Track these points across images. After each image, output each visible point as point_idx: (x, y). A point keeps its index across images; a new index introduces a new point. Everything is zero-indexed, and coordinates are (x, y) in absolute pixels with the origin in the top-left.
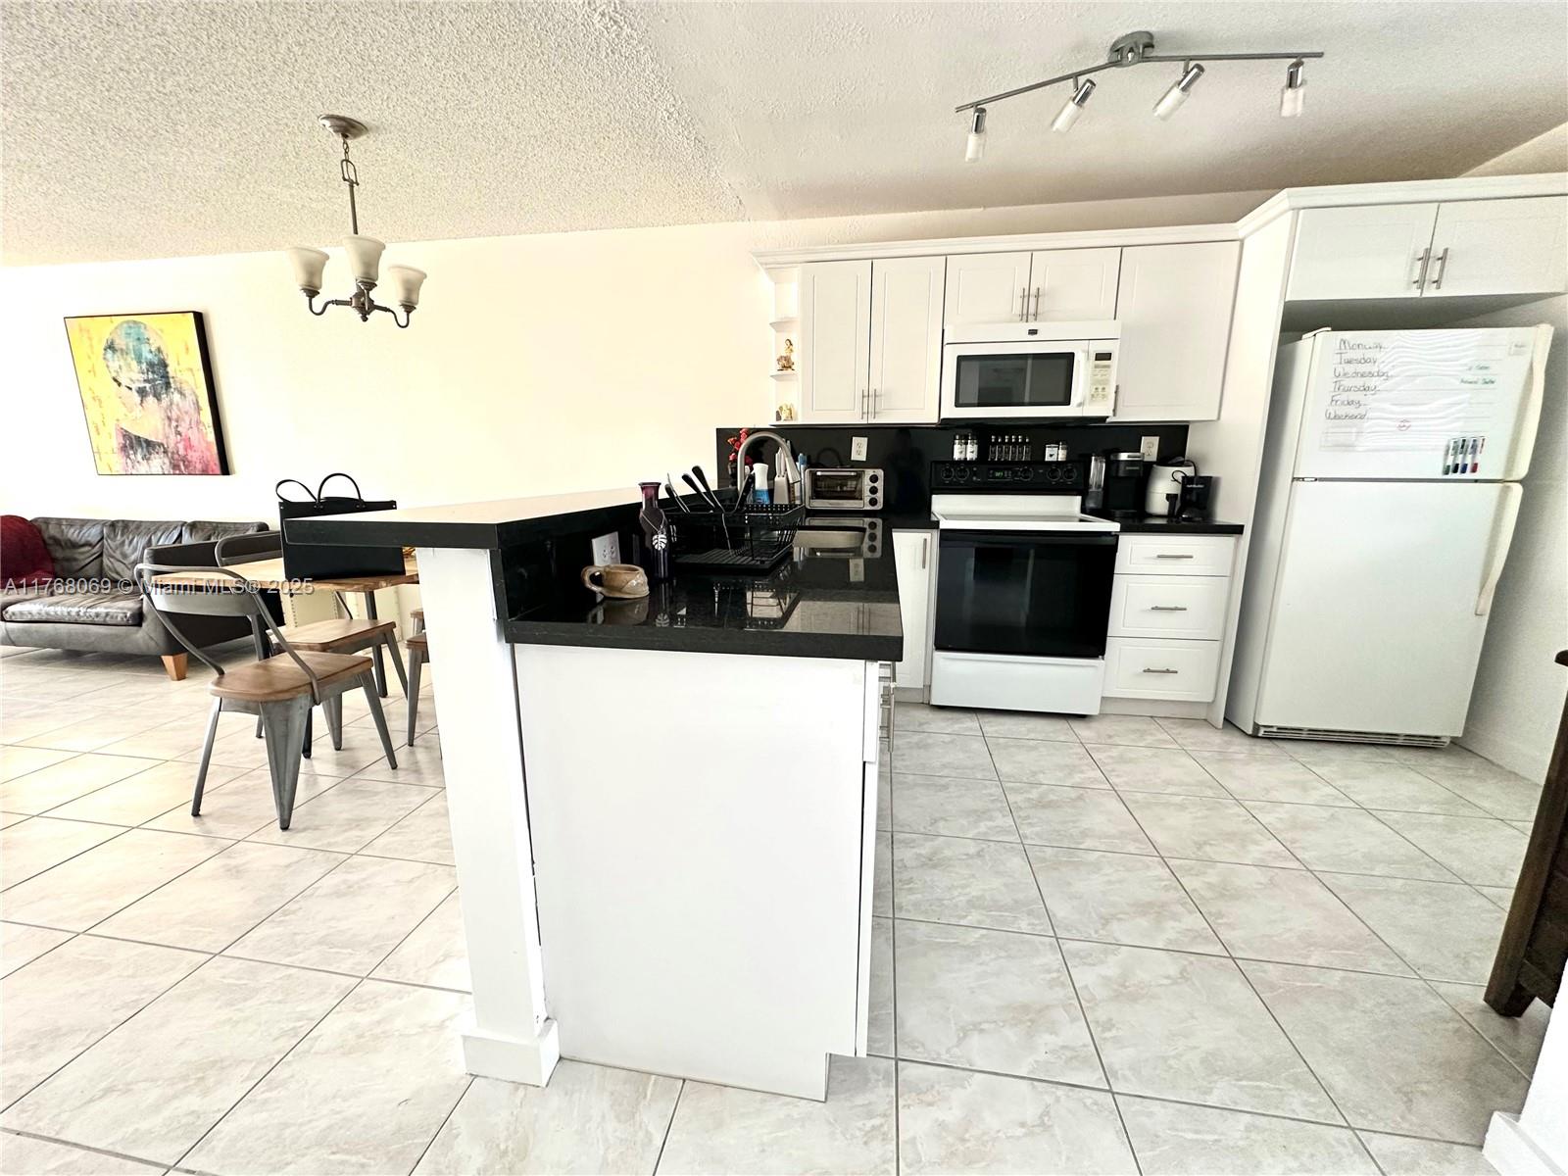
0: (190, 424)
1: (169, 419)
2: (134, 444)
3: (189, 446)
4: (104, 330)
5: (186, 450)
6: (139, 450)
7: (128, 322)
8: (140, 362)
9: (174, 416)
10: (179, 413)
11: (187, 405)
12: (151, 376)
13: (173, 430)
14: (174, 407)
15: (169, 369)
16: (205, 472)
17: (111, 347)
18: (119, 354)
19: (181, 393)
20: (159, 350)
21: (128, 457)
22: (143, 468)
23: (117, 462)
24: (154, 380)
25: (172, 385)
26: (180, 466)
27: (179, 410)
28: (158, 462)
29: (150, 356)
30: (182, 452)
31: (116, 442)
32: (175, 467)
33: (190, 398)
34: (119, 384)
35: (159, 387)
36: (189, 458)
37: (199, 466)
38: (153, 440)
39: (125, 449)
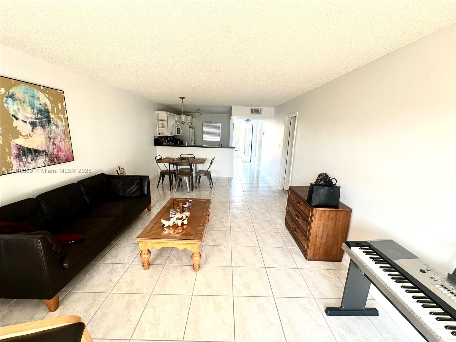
8: (33, 108)
11: (60, 131)
15: (50, 114)
16: (66, 161)
18: (17, 101)
19: (56, 126)
20: (45, 104)
33: (61, 128)
34: (16, 119)
38: (40, 149)
39: (18, 156)
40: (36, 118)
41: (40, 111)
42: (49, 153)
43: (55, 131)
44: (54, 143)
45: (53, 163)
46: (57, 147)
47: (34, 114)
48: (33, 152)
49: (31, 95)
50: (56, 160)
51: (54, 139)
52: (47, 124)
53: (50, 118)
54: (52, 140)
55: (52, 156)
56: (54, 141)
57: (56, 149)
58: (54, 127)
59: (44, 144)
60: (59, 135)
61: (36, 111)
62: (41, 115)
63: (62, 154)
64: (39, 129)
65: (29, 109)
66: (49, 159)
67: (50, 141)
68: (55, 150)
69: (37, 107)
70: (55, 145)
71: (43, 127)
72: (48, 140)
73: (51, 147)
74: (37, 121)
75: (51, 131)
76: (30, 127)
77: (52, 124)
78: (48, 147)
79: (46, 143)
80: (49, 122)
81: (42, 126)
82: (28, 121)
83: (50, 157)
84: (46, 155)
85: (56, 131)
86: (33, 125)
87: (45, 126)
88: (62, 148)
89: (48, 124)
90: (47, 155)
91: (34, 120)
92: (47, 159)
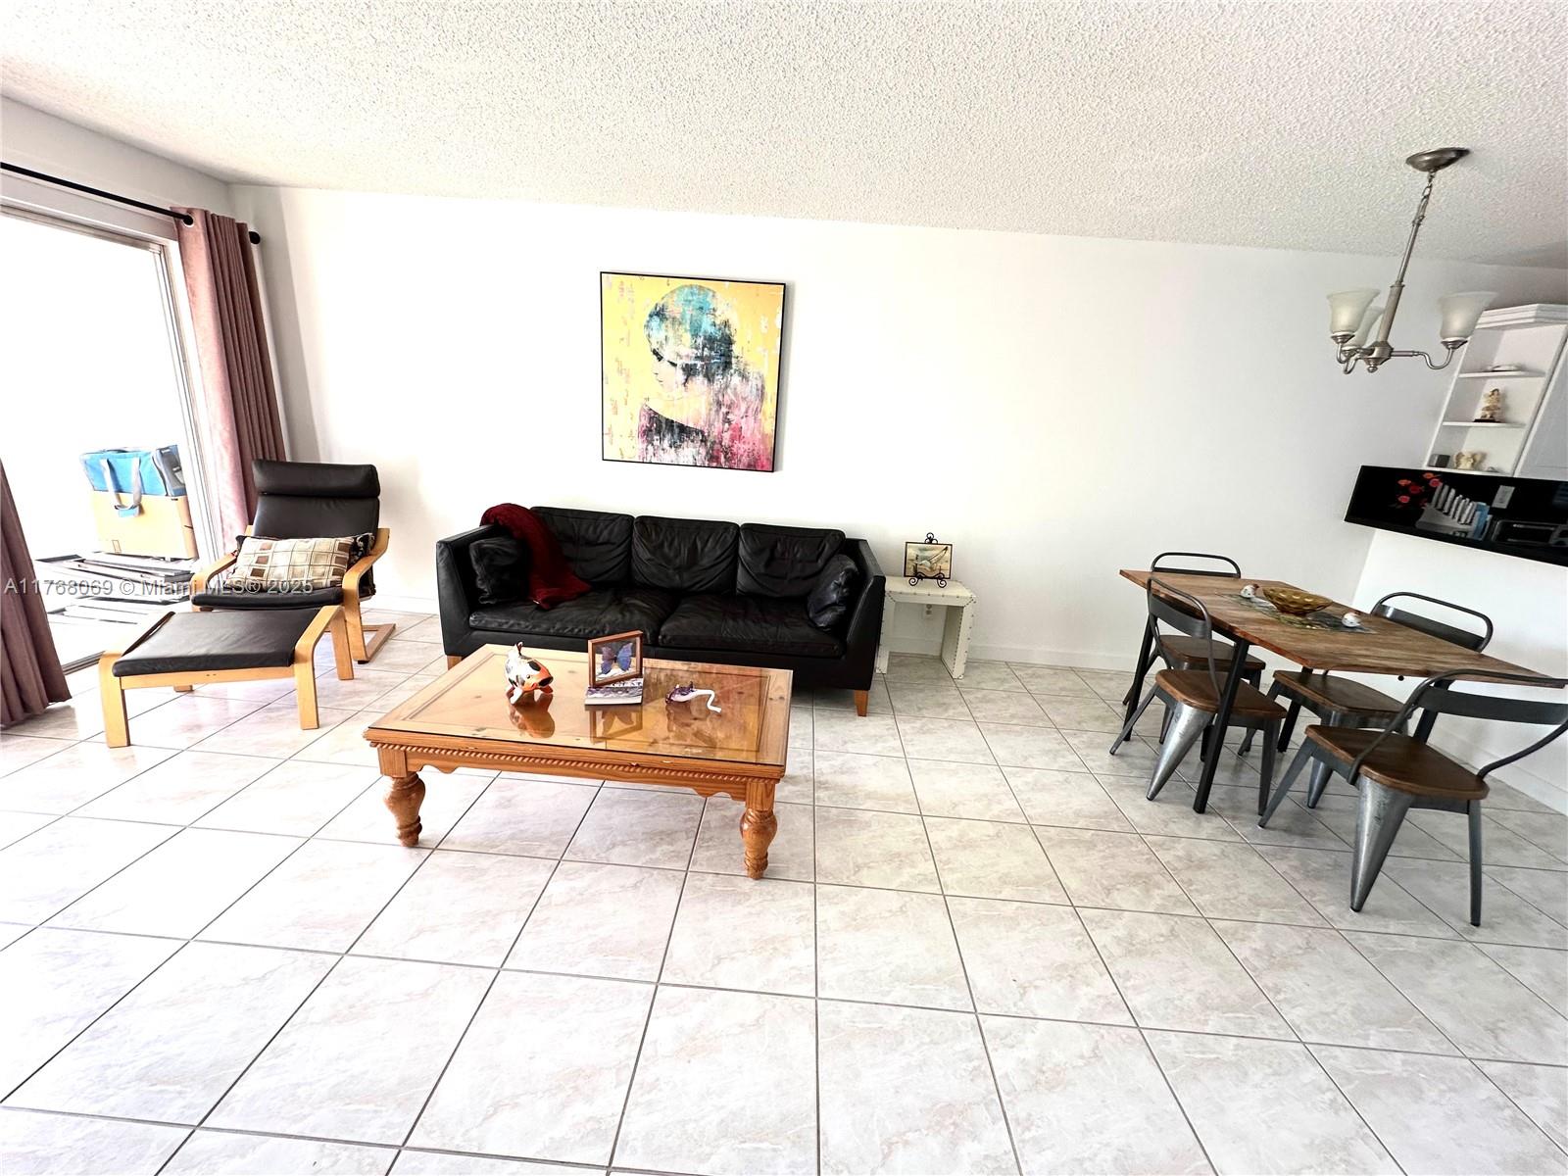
0: (746, 412)
1: (719, 404)
2: (660, 428)
3: (738, 435)
4: (653, 294)
5: (732, 440)
6: (668, 437)
7: (691, 287)
8: (695, 335)
9: (727, 400)
10: (734, 398)
11: (749, 390)
12: (706, 352)
13: (721, 416)
14: (729, 391)
15: (734, 347)
16: (748, 468)
17: (659, 313)
18: (668, 323)
19: (744, 376)
20: (726, 324)
21: (651, 442)
22: (670, 455)
23: (635, 447)
24: (710, 357)
25: (734, 366)
26: (720, 458)
27: (736, 394)
28: (690, 451)
29: (711, 330)
30: (726, 442)
31: (636, 422)
32: (712, 458)
33: (754, 382)
34: (660, 358)
35: (714, 367)
36: (735, 450)
37: (745, 460)
38: (691, 425)
39: (647, 433)
40: (697, 358)
41: (710, 340)
42: (711, 439)
43: (735, 389)
44: (729, 417)
45: (714, 464)
46: (734, 430)
47: (697, 348)
48: (677, 430)
49: (698, 305)
50: (723, 459)
51: (730, 407)
52: (720, 372)
53: (730, 357)
54: (724, 410)
55: (717, 447)
56: (728, 413)
57: (730, 432)
58: (736, 380)
59: (704, 416)
60: (744, 399)
61: (700, 341)
62: (711, 349)
63: (740, 448)
64: (699, 381)
65: (687, 337)
66: (707, 453)
67: (717, 411)
68: (727, 436)
69: (705, 332)
70: (729, 422)
71: (709, 377)
72: (715, 408)
73: (718, 425)
74: (699, 363)
75: (727, 387)
76: (681, 376)
77: (732, 371)
78: (710, 425)
79: (708, 415)
80: (727, 365)
81: (706, 376)
82: (679, 362)
83: (712, 448)
84: (702, 441)
85: (739, 389)
86: (689, 371)
87: (713, 375)
88: (746, 433)
89: (724, 370)
90: (704, 441)
91: (693, 362)
92: (703, 451)
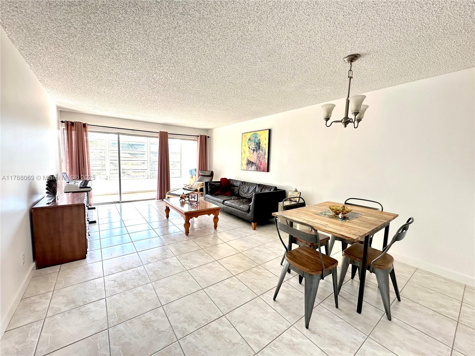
0: (263, 158)
1: (258, 157)
2: (250, 163)
3: (261, 164)
4: (249, 136)
7: (254, 133)
8: (255, 143)
11: (263, 153)
13: (258, 160)
15: (261, 144)
16: (263, 171)
17: (250, 140)
18: (251, 141)
19: (262, 150)
20: (259, 140)
21: (248, 166)
22: (250, 169)
23: (245, 167)
24: (257, 147)
25: (261, 148)
26: (258, 169)
27: (261, 155)
28: (254, 167)
29: (257, 141)
31: (245, 162)
32: (257, 169)
33: (264, 151)
34: (249, 148)
35: (257, 149)
37: (262, 169)
38: (254, 162)
39: (247, 164)
41: (257, 143)
42: (257, 165)
44: (260, 160)
47: (255, 146)
48: (252, 163)
49: (255, 137)
53: (260, 147)
54: (259, 158)
55: (258, 166)
58: (261, 151)
59: (256, 160)
60: (262, 155)
61: (255, 144)
62: (257, 145)
63: (262, 167)
64: (255, 152)
65: (253, 143)
68: (259, 164)
71: (257, 151)
72: (257, 158)
74: (255, 148)
75: (259, 153)
76: (252, 151)
78: (257, 162)
79: (256, 159)
81: (256, 151)
82: (252, 149)
85: (261, 153)
86: (254, 150)
88: (263, 163)
89: (259, 149)
90: (256, 165)
92: (255, 168)
